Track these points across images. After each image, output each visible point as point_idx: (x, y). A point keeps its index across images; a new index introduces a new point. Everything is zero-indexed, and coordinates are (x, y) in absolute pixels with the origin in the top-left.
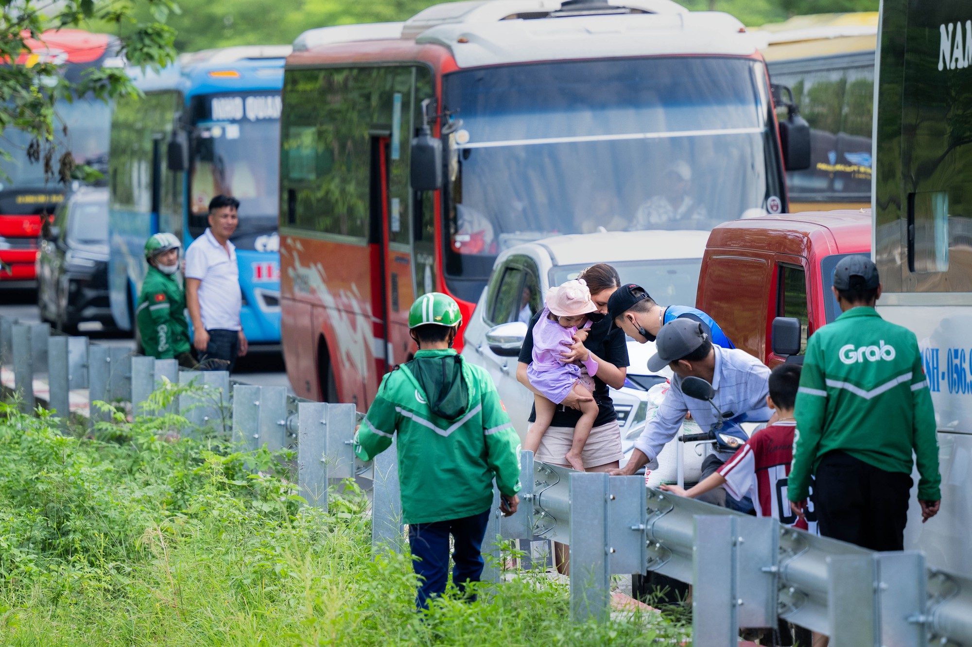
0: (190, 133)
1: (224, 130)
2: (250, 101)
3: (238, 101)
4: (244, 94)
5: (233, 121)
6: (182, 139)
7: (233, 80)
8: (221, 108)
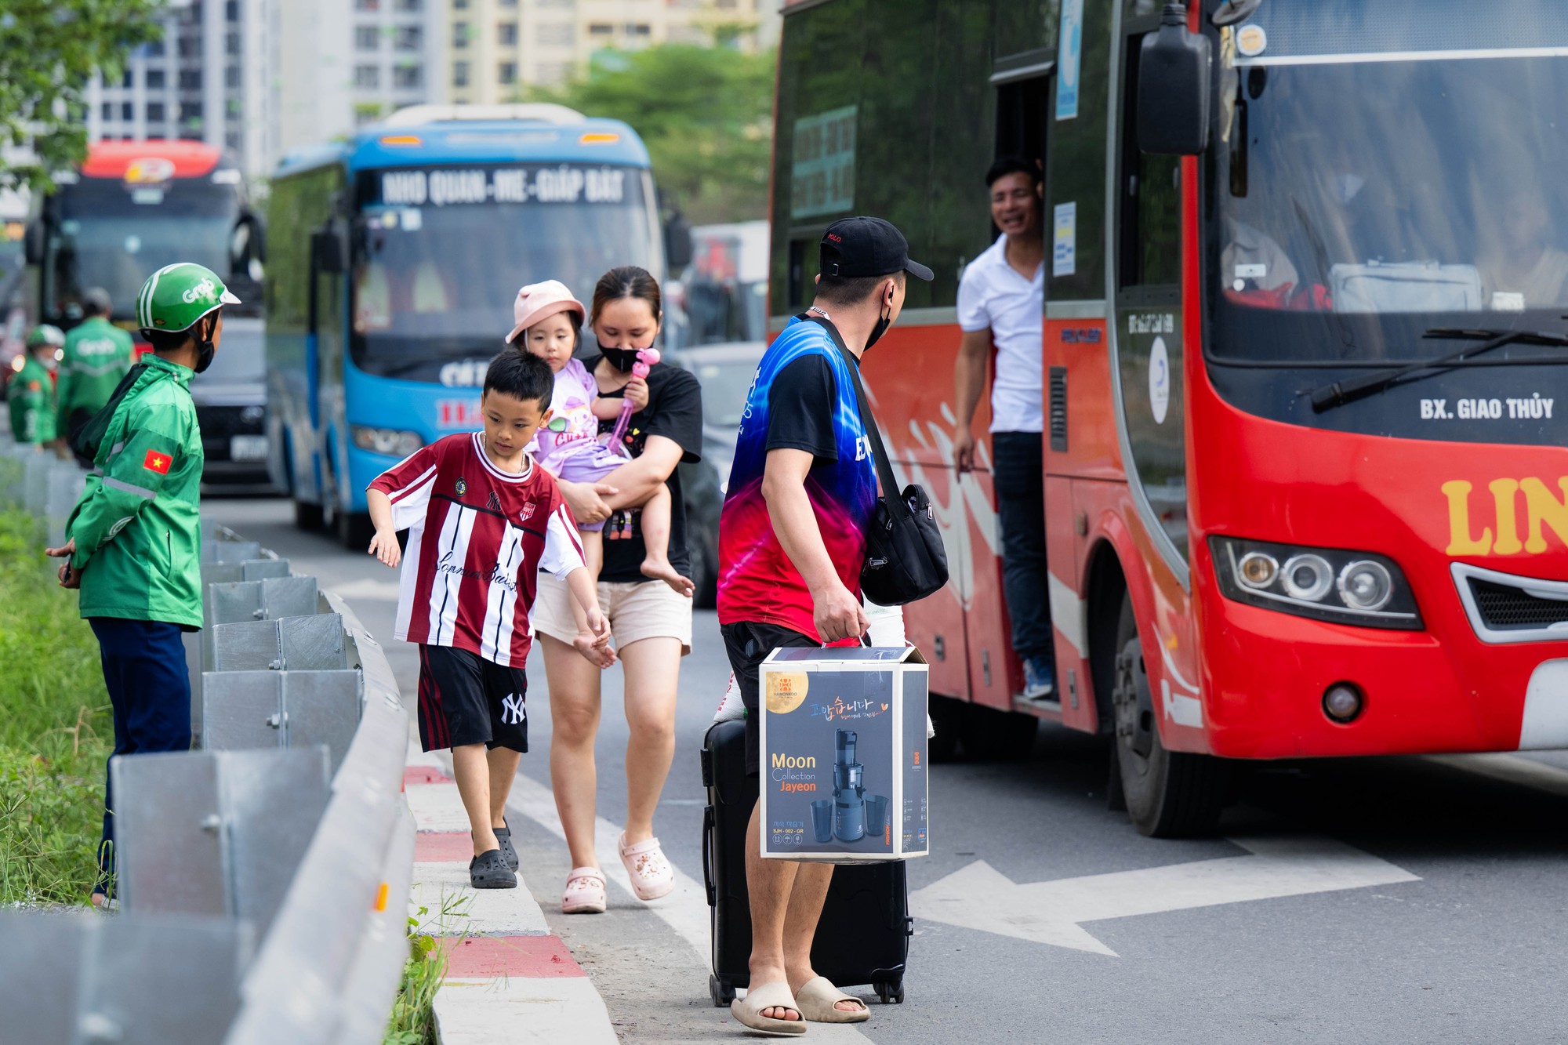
0: (352, 221)
1: (399, 218)
2: (437, 178)
3: (419, 178)
4: (427, 168)
5: (412, 205)
6: (341, 229)
7: (413, 148)
8: (397, 187)
